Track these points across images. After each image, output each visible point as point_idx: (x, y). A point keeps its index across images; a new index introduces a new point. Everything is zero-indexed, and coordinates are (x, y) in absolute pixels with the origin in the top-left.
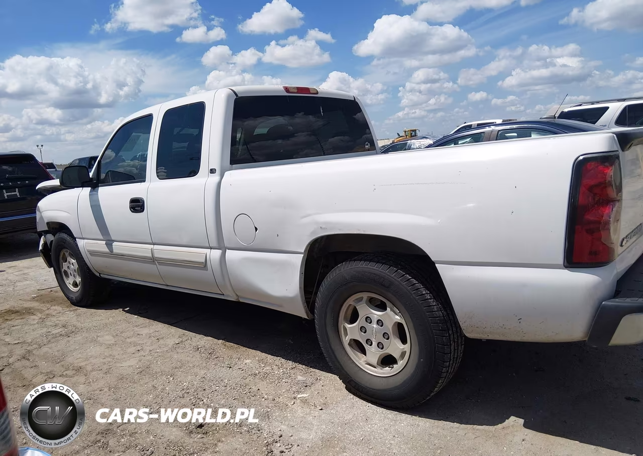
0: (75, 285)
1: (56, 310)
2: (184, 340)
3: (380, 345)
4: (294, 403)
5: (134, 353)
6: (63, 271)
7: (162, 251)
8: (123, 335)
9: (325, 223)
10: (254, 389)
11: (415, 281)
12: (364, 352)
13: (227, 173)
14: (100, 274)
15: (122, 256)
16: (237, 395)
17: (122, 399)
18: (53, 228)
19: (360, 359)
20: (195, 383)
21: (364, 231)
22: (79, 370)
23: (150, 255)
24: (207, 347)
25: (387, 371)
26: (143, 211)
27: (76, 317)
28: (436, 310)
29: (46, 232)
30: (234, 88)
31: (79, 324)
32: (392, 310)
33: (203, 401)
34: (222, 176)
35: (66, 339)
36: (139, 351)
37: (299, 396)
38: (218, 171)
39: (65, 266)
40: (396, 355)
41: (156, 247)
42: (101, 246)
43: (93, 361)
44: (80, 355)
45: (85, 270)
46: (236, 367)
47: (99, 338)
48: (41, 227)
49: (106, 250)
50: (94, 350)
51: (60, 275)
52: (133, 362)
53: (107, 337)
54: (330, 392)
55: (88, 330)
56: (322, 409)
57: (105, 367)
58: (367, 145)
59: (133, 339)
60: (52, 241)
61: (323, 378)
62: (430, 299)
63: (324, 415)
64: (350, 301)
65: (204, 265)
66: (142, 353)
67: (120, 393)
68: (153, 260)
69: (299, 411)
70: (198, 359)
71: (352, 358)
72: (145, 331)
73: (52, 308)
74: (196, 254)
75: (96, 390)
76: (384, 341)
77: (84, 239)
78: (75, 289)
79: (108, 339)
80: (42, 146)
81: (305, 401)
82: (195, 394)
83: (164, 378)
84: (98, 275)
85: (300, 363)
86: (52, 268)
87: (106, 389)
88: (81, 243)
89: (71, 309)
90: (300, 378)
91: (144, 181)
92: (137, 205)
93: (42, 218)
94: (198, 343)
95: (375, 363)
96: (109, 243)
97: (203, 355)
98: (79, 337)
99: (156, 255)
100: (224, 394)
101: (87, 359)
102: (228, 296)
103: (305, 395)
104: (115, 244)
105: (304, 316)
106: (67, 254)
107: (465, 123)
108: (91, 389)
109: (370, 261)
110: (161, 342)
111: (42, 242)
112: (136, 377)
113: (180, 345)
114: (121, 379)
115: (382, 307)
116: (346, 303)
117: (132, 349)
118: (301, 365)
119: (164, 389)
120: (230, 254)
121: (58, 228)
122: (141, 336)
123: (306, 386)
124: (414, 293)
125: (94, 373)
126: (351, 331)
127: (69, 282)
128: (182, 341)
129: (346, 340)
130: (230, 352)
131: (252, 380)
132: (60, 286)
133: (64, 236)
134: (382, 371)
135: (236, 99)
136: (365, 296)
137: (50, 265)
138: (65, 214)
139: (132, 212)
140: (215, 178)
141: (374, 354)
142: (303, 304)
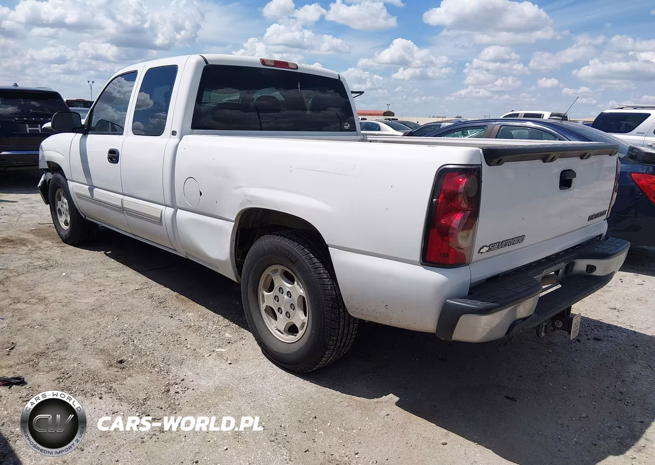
0: (66, 223)
1: (46, 244)
2: (144, 288)
3: (288, 315)
4: (210, 355)
5: (95, 293)
6: (57, 209)
7: (131, 203)
8: (94, 275)
9: (252, 196)
10: (183, 338)
11: (316, 260)
12: (276, 318)
13: (185, 137)
14: (85, 216)
15: (99, 202)
16: (165, 341)
17: (67, 329)
18: (53, 168)
19: (272, 325)
20: (135, 326)
21: (279, 208)
22: (42, 299)
23: (120, 205)
24: (161, 296)
25: (290, 338)
26: (117, 162)
27: (61, 253)
28: (330, 289)
29: (47, 171)
30: (205, 56)
31: (61, 260)
32: (298, 284)
33: (134, 341)
34: (181, 139)
35: (44, 271)
36: (101, 291)
37: (217, 350)
38: (178, 134)
39: (59, 204)
40: (298, 325)
41: (126, 198)
42: (84, 189)
43: (58, 294)
44: (48, 287)
45: (74, 211)
46: (178, 317)
47: (72, 275)
48: (43, 165)
49: (88, 194)
50: (64, 285)
51: (55, 212)
52: (91, 300)
53: (80, 275)
54: (246, 350)
55: (66, 266)
56: (230, 364)
57: (66, 300)
58: (347, 125)
59: (101, 280)
60: (50, 180)
61: (247, 338)
62: (326, 278)
63: (230, 369)
64: (268, 271)
65: (160, 221)
66: (102, 293)
67: (68, 325)
68: (122, 210)
69: (211, 361)
70: (148, 306)
71: (266, 323)
72: (114, 274)
73: (43, 242)
74: (154, 209)
75: (49, 319)
76: (291, 311)
77: (73, 181)
78: (66, 227)
79: (80, 276)
80: (93, 82)
81: (220, 355)
82: (130, 335)
83: (111, 317)
84: (84, 217)
85: (234, 323)
86: (49, 205)
87: (57, 320)
88: (71, 185)
89: (60, 245)
90: (227, 335)
91: (122, 134)
92: (113, 156)
93: (43, 156)
94: (155, 292)
95: (282, 329)
96: (92, 188)
97: (154, 303)
98: (55, 272)
99: (125, 206)
100: (155, 339)
101: (53, 291)
102: (179, 252)
103: (223, 350)
104: (96, 189)
105: (234, 279)
106: (61, 194)
107: (513, 111)
108: (45, 317)
109: (285, 237)
110: (124, 286)
111: (42, 179)
112: (87, 313)
113: (139, 291)
114: (74, 313)
115: (291, 280)
116: (264, 273)
117: (96, 289)
118: (234, 325)
119: (105, 327)
120: (181, 214)
121: (55, 168)
122: (109, 279)
123: (229, 343)
124: (313, 271)
125: (54, 304)
126: (268, 299)
127: (62, 220)
128: (142, 289)
129: (263, 307)
130: (178, 304)
131: (185, 330)
132: (54, 223)
133: (59, 176)
134: (287, 338)
135: (206, 66)
136: (280, 268)
137: (47, 202)
138: (61, 156)
139: (109, 162)
140: (175, 140)
141: (282, 322)
142: (233, 268)
